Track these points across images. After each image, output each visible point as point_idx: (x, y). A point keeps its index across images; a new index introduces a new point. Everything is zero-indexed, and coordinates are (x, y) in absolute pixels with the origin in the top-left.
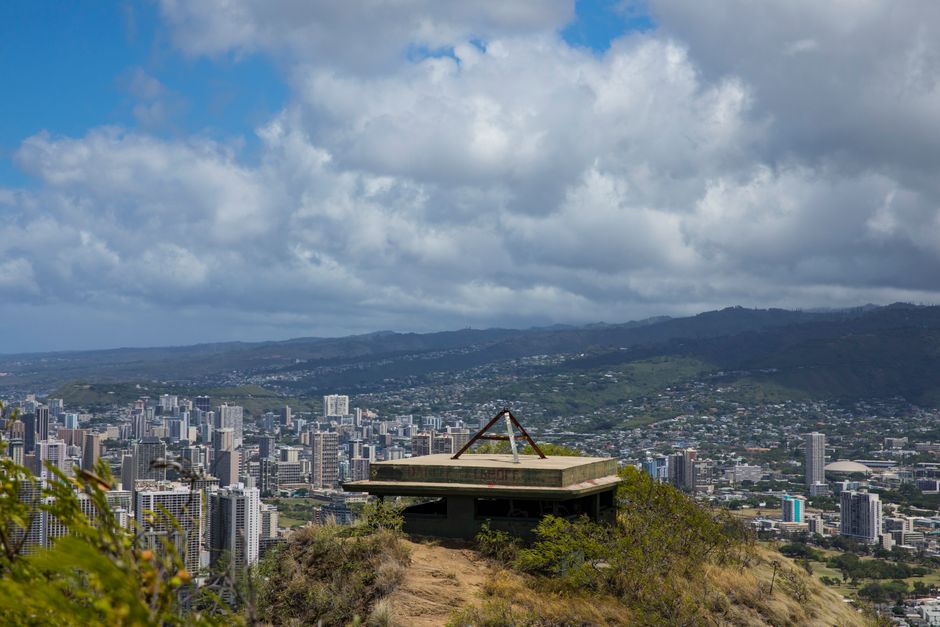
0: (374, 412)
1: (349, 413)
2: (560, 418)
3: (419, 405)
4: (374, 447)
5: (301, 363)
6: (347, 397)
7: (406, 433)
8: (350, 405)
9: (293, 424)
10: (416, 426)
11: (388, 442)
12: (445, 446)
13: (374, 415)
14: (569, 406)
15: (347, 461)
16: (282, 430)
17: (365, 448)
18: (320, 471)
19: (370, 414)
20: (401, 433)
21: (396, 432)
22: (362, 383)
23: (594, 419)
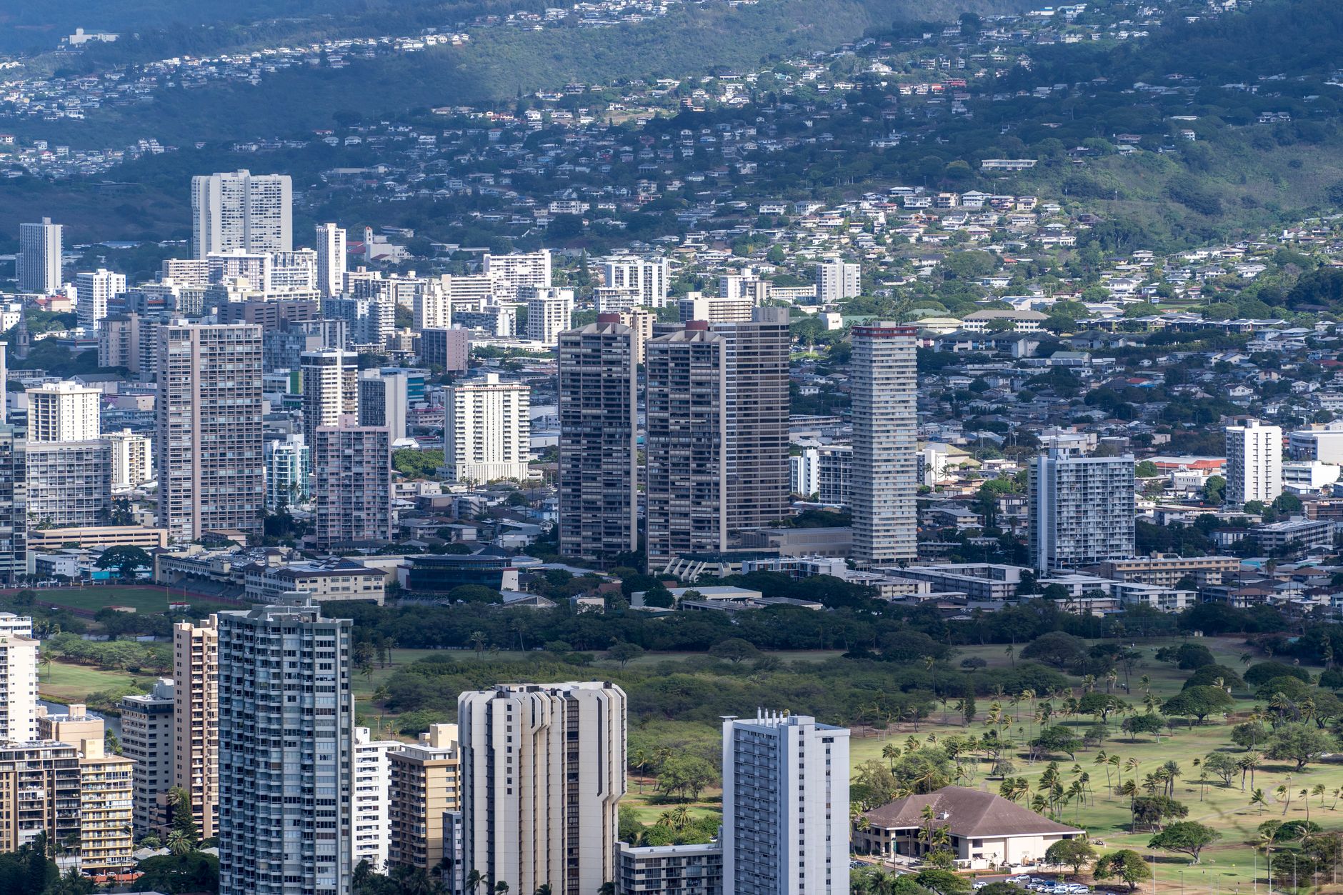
0: (393, 240)
1: (297, 245)
2: (1146, 255)
3: (578, 208)
4: (402, 379)
5: (94, 45)
6: (286, 182)
7: (526, 324)
8: (296, 212)
9: (71, 291)
10: (567, 295)
11: (455, 360)
12: (696, 373)
13: (395, 253)
14: (1180, 210)
15: (300, 438)
16: (25, 313)
17: (365, 385)
18: (190, 473)
19: (377, 246)
20: (504, 325)
21: (489, 320)
22: (345, 122)
23: (1281, 260)
